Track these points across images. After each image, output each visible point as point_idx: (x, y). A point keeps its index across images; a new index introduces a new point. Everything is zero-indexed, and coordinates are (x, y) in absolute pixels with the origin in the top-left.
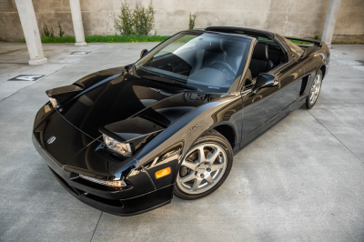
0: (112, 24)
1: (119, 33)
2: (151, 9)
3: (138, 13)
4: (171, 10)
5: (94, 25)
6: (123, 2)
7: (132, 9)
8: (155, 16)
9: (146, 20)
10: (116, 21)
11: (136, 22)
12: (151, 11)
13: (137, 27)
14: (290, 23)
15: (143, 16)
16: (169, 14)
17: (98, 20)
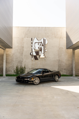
0: (13, 71)
1: (15, 74)
2: (25, 67)
3: (21, 68)
4: (31, 68)
5: (8, 72)
6: (17, 65)
7: (19, 67)
8: (26, 69)
9: (23, 70)
10: (14, 71)
11: (20, 71)
12: (25, 68)
13: (20, 72)
14: (65, 71)
15: (22, 69)
16: (30, 69)
17: (9, 70)
